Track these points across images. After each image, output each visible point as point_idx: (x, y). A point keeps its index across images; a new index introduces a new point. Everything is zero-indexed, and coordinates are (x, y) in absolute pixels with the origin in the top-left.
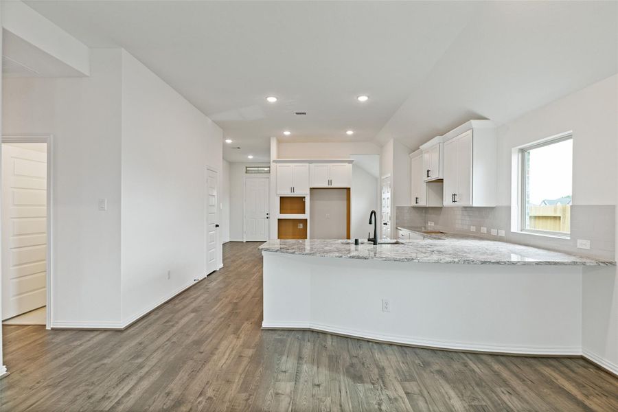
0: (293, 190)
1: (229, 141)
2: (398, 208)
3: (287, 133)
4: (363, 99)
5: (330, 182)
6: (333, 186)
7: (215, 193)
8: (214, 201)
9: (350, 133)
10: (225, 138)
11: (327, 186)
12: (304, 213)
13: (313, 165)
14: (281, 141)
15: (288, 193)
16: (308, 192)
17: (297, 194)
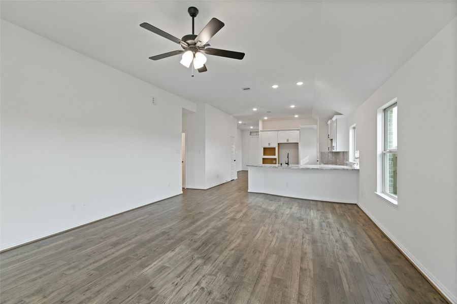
0: (269, 144)
1: (240, 122)
2: (321, 153)
3: (266, 118)
4: (293, 106)
5: (288, 140)
6: (289, 142)
7: (234, 146)
8: (234, 150)
9: (296, 116)
10: (238, 121)
11: (286, 142)
12: (275, 155)
13: (280, 132)
14: (264, 121)
15: (267, 146)
16: (277, 145)
17: (271, 146)
